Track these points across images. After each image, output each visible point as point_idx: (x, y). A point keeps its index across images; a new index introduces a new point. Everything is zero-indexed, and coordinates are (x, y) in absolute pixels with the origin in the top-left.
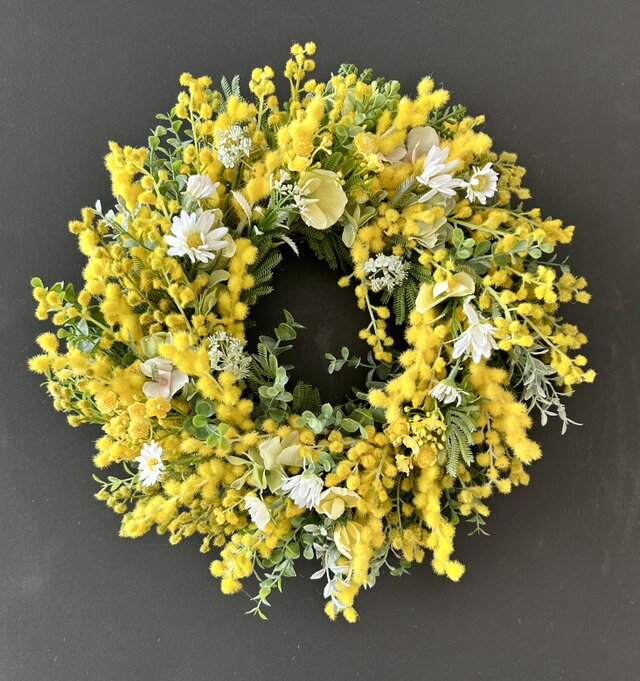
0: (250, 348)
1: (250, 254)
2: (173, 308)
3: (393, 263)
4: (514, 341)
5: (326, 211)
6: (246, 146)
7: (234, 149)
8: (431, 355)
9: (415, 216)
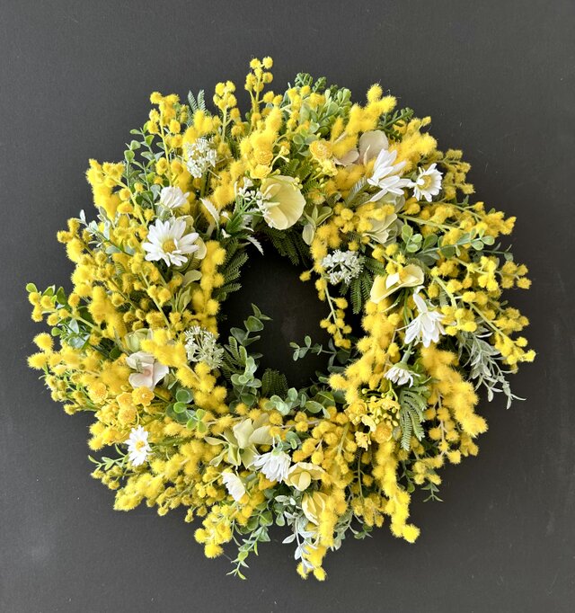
0: (222, 341)
1: (219, 256)
2: (152, 307)
3: (349, 258)
4: (459, 327)
5: (287, 213)
6: (212, 157)
7: (201, 160)
8: (385, 341)
9: (367, 214)
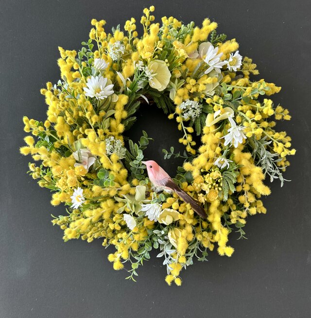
1: (124, 99)
3: (195, 103)
4: (253, 132)
5: (162, 83)
6: (122, 49)
7: (116, 51)
8: (214, 146)
9: (203, 82)
